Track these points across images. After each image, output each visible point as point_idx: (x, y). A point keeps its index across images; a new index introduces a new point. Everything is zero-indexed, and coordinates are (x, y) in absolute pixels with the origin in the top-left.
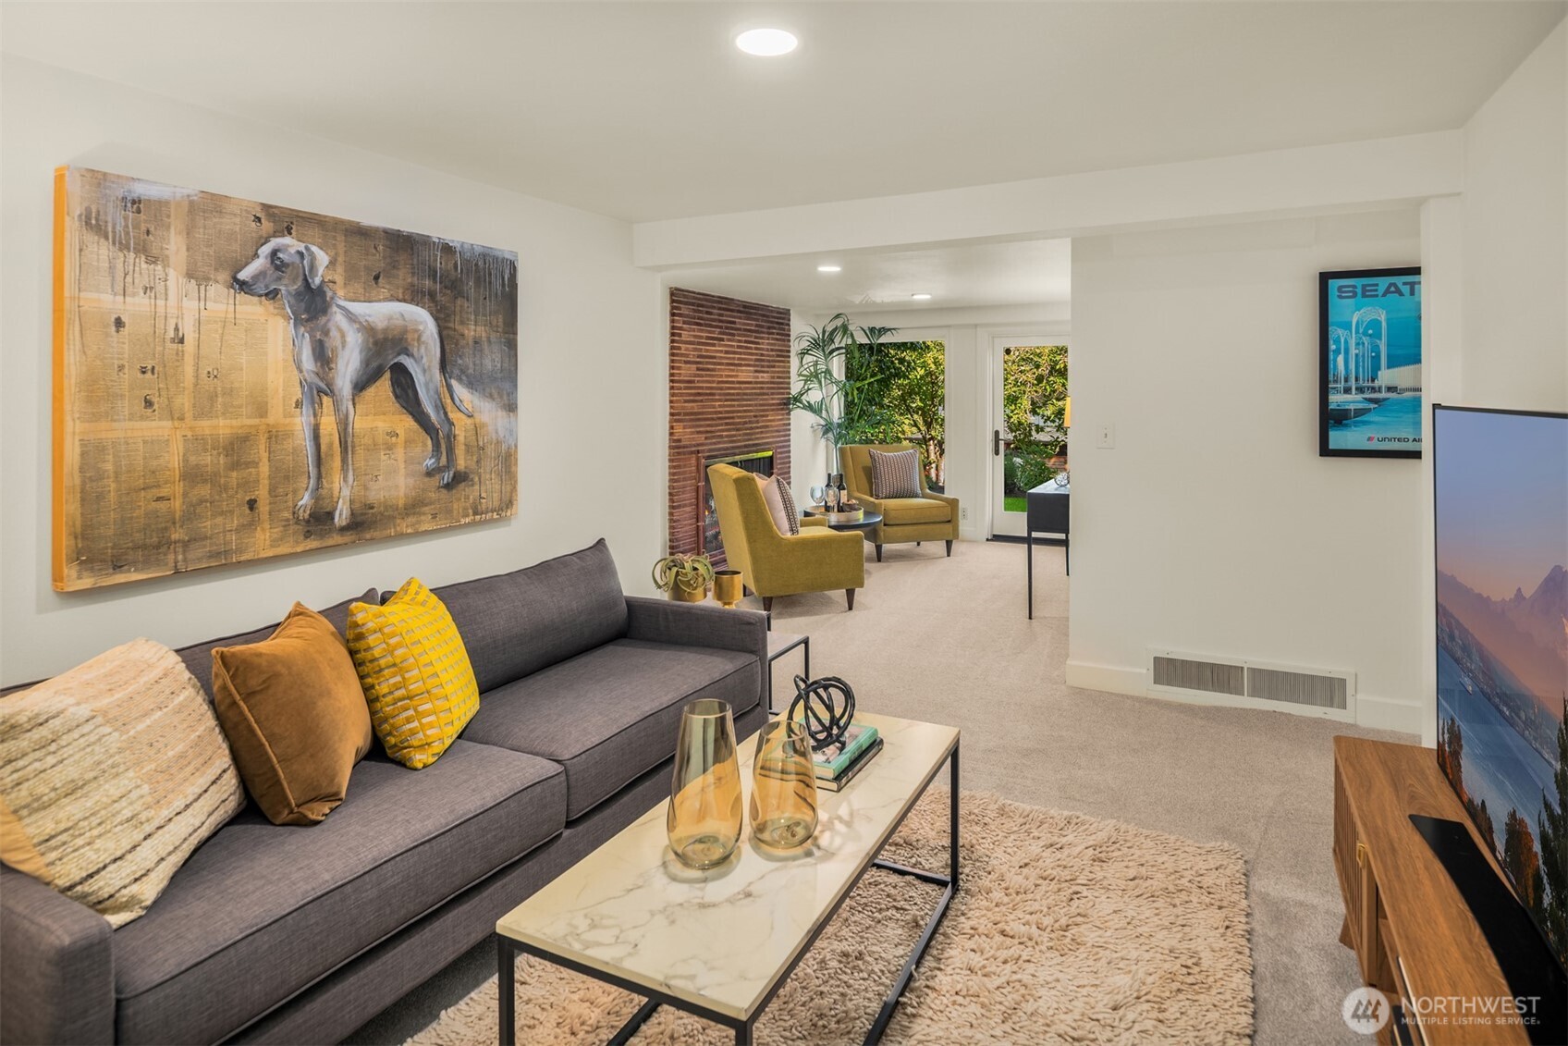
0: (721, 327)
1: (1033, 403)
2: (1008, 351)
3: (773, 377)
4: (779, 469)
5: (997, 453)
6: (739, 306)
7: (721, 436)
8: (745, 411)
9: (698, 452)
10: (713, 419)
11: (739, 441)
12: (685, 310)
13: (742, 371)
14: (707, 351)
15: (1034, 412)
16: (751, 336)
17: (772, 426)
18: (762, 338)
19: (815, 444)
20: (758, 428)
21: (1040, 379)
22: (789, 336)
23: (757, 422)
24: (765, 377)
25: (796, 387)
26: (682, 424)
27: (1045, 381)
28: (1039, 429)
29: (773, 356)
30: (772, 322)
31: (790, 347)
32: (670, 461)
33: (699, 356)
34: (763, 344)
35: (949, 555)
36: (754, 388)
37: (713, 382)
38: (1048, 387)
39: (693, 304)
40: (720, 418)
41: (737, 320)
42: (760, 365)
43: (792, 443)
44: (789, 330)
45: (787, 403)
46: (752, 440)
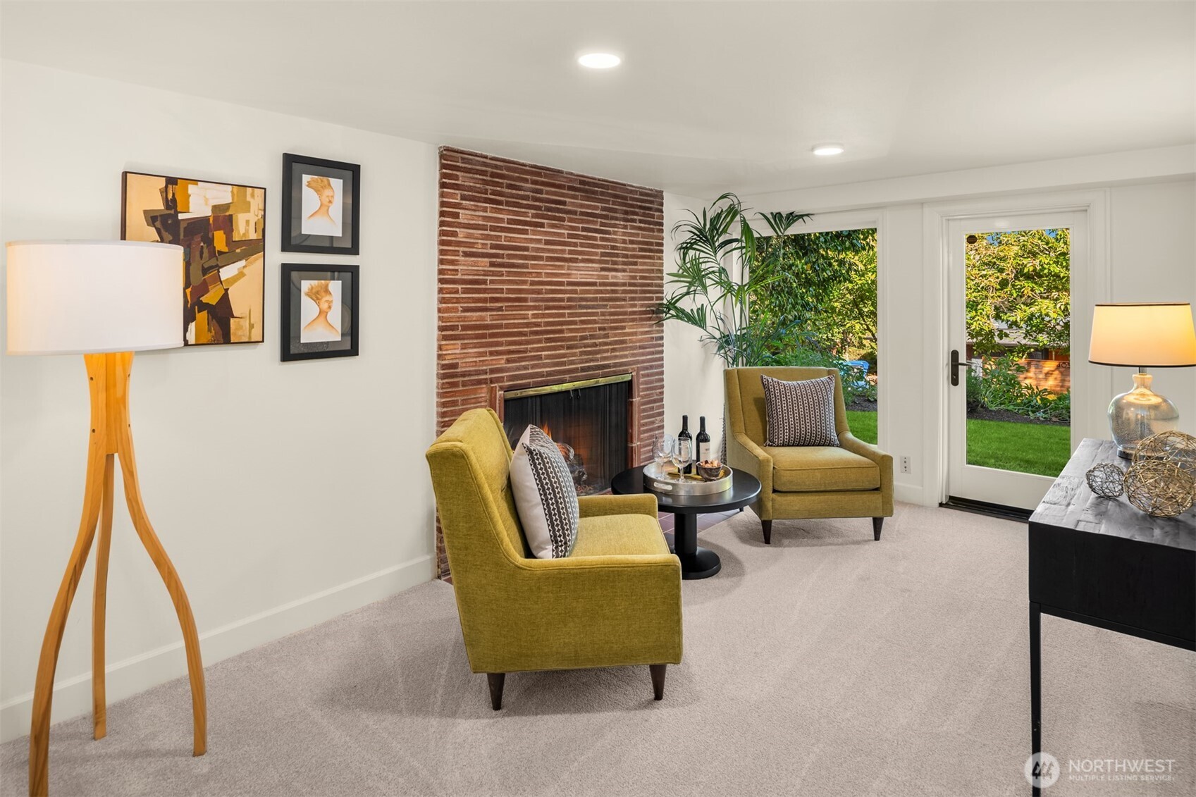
0: (539, 208)
1: (996, 308)
2: (972, 239)
3: (634, 278)
4: (643, 397)
5: (955, 382)
6: (571, 180)
7: (539, 358)
8: (583, 322)
9: (492, 381)
10: (521, 334)
11: (572, 363)
12: (463, 178)
13: (578, 269)
14: (511, 239)
15: (998, 317)
16: (595, 223)
17: (631, 341)
18: (615, 226)
19: (706, 362)
20: (606, 344)
21: (1004, 284)
22: (661, 224)
23: (606, 336)
24: (620, 277)
25: (671, 290)
26: (459, 342)
27: (1010, 286)
28: (1002, 334)
29: (634, 250)
30: (632, 206)
31: (662, 239)
32: (440, 395)
33: (493, 247)
34: (615, 233)
35: (877, 538)
36: (601, 292)
37: (524, 282)
38: (1014, 291)
39: (483, 173)
40: (536, 333)
41: (567, 200)
42: (610, 260)
43: (665, 362)
44: (662, 218)
45: (659, 311)
46: (596, 360)
